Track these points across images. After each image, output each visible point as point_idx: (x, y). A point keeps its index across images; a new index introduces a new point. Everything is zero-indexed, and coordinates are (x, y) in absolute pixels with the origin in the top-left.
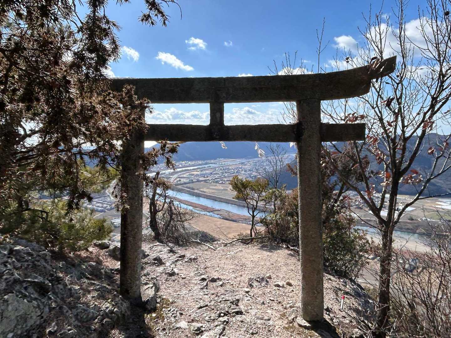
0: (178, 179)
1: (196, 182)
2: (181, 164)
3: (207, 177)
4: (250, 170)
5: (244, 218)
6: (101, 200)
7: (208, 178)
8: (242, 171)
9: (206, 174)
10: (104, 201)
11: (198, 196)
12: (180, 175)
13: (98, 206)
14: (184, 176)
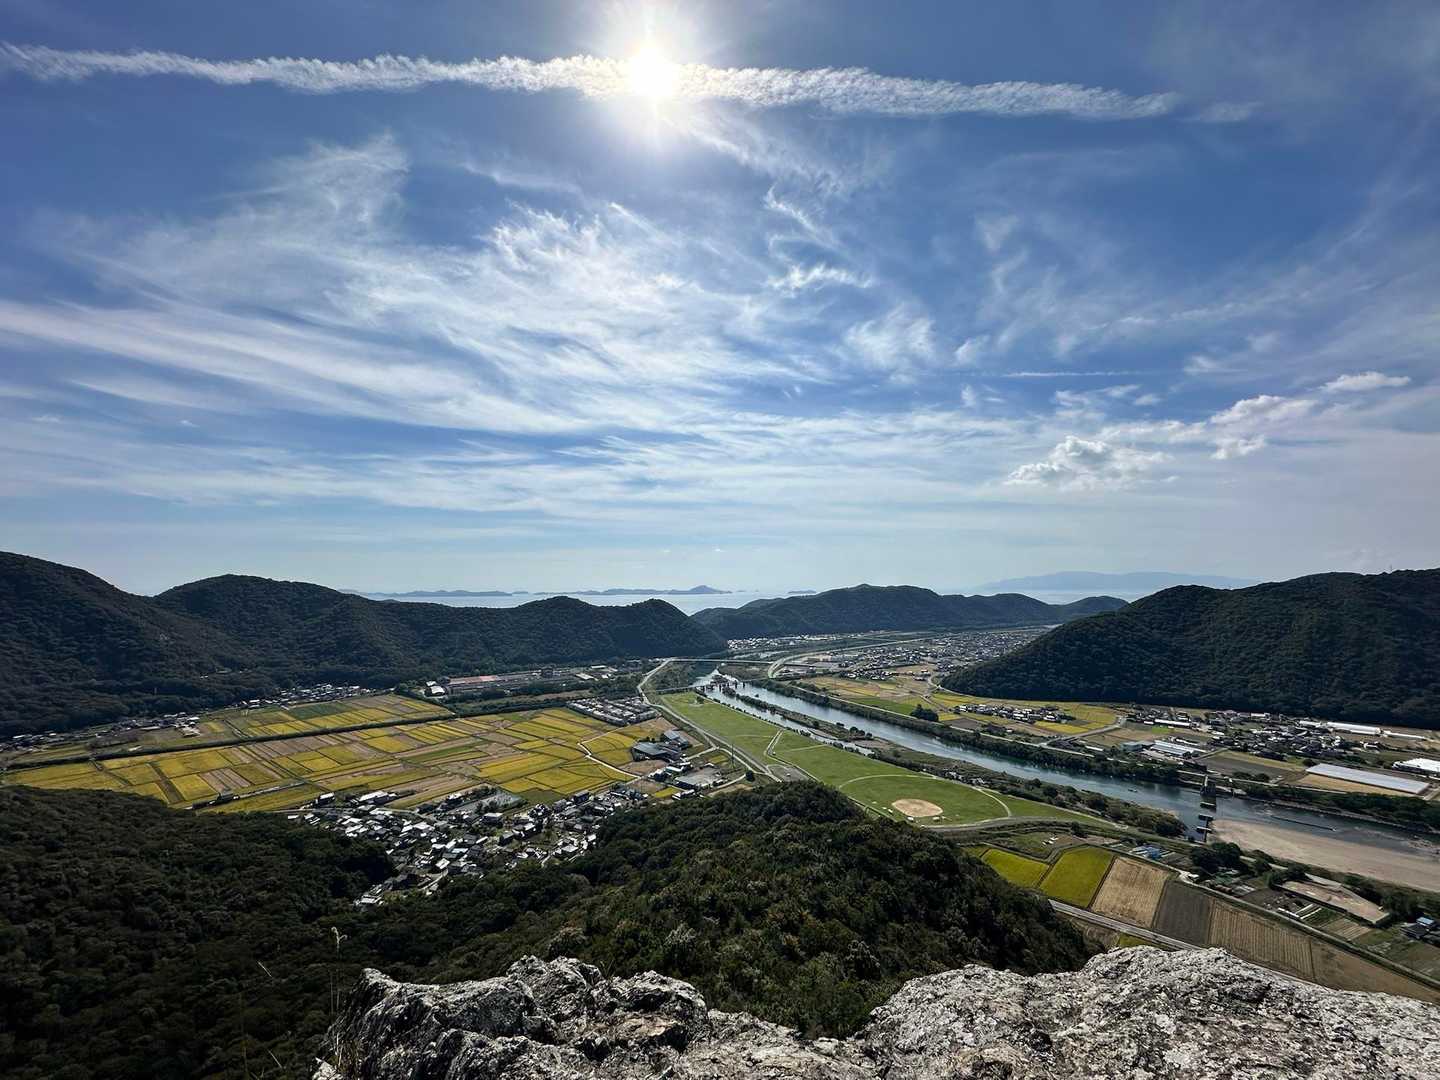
0: (784, 669)
1: (822, 675)
2: (793, 640)
3: (847, 666)
4: (944, 655)
5: (935, 761)
6: (624, 703)
7: (847, 669)
8: (927, 656)
9: (844, 659)
10: (628, 705)
11: (825, 704)
12: (790, 660)
13: (616, 715)
14: (798, 662)
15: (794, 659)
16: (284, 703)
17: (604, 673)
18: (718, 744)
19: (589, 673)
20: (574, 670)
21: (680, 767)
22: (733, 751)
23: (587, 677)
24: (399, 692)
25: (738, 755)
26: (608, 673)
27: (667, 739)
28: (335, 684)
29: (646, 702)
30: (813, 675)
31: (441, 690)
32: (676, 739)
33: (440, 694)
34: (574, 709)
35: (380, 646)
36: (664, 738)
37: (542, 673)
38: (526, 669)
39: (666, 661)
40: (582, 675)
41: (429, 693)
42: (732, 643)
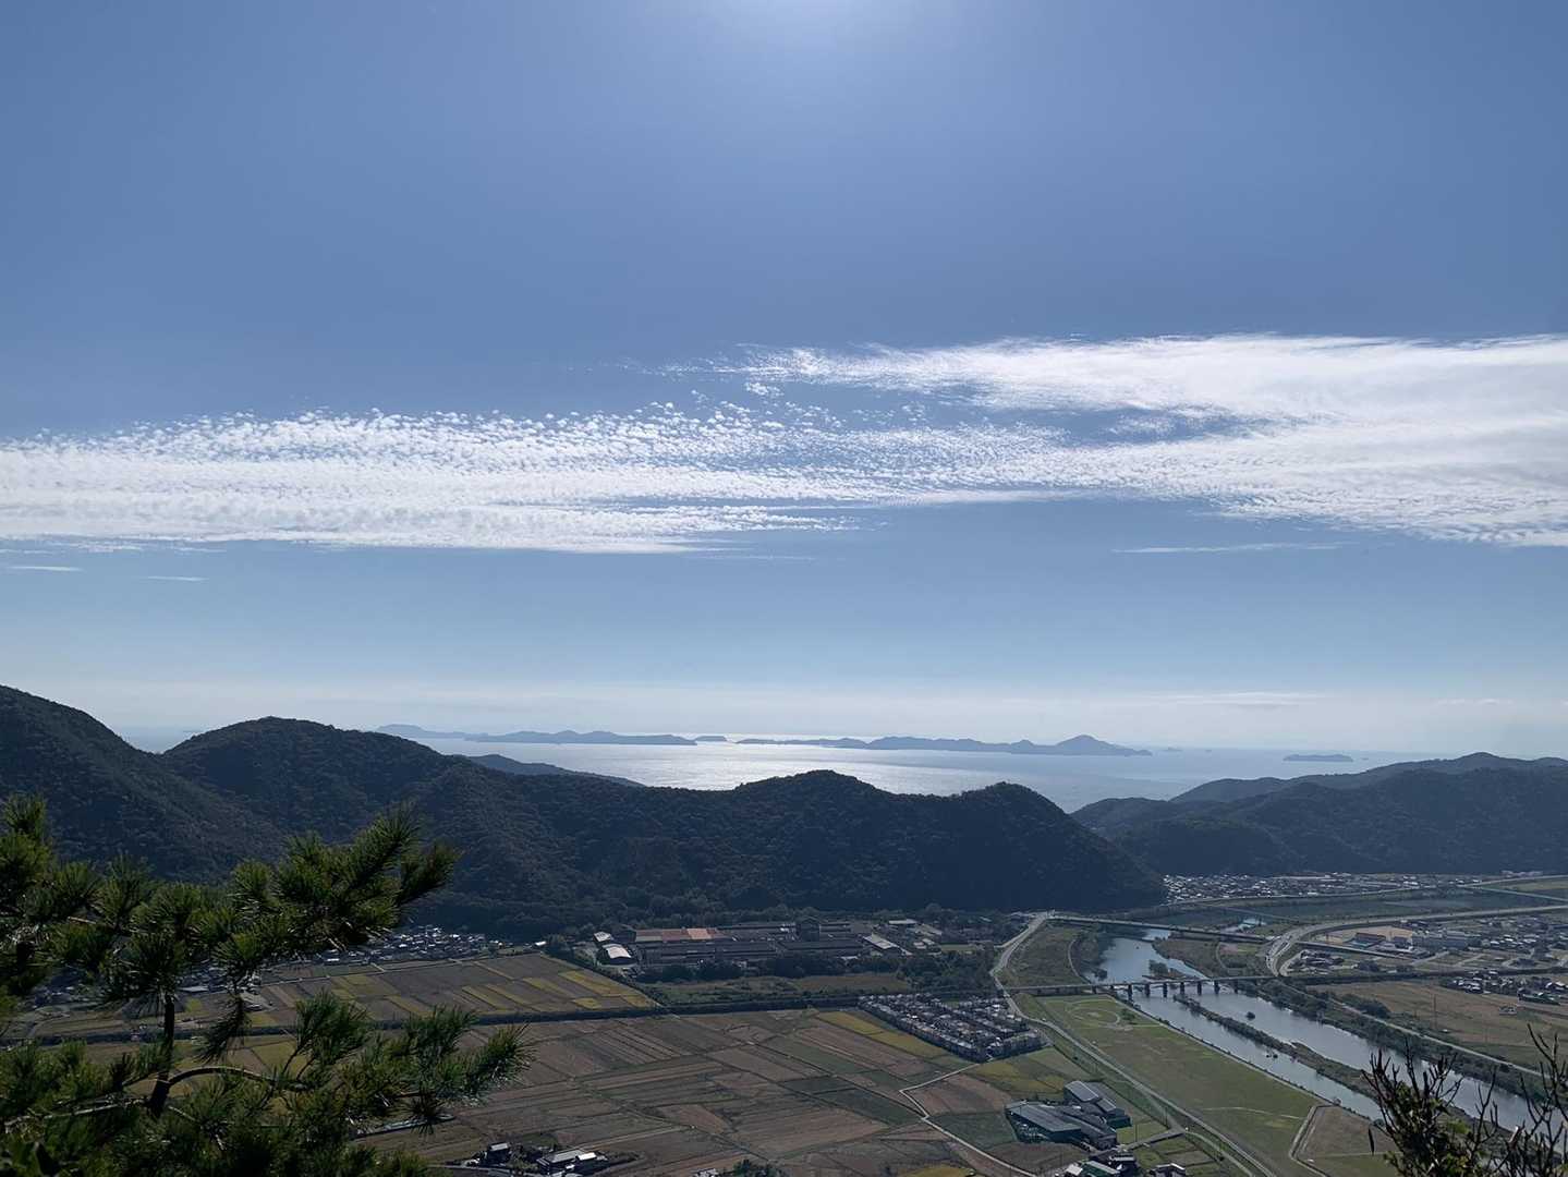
0: (1305, 956)
1: (1396, 978)
2: (1315, 885)
6: (971, 1010)
10: (980, 1015)
12: (1315, 934)
13: (960, 1035)
14: (1334, 941)
15: (1325, 932)
16: (375, 959)
17: (918, 937)
18: (1186, 1122)
19: (889, 936)
20: (855, 926)
21: (1115, 1165)
22: (1221, 1143)
23: (885, 944)
24: (552, 950)
25: (1233, 1153)
26: (927, 936)
27: (1078, 1101)
28: (447, 929)
29: (1015, 1013)
30: (1376, 975)
31: (623, 953)
32: (1095, 1102)
33: (621, 960)
34: (874, 1012)
35: (513, 859)
36: (1069, 1098)
37: (798, 927)
38: (765, 918)
39: (1040, 918)
40: (874, 939)
41: (603, 956)
42: (1173, 884)
